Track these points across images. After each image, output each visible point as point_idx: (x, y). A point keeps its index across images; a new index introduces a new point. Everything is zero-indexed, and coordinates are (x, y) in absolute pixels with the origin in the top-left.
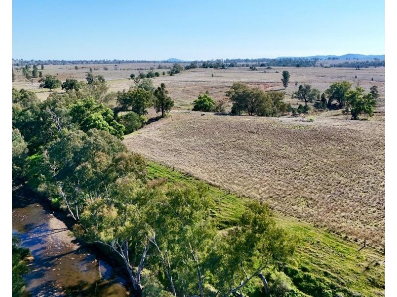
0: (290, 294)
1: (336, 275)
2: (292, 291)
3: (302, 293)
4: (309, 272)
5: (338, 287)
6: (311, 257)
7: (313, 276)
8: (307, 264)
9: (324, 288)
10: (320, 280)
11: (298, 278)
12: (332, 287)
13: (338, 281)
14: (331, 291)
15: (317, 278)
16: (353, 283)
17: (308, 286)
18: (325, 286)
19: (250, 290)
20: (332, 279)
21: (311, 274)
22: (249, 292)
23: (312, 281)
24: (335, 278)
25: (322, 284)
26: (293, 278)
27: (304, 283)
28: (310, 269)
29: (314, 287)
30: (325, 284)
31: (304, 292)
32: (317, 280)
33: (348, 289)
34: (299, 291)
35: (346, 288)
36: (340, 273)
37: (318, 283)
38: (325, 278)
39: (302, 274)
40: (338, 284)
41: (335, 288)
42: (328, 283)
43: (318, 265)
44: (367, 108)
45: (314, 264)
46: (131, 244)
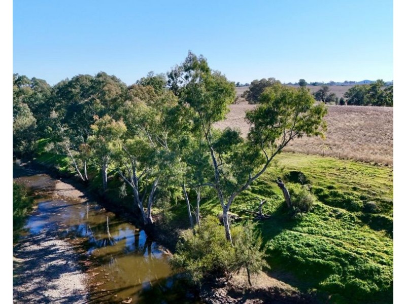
0: (316, 209)
1: (367, 189)
2: (317, 205)
3: (328, 206)
4: (335, 189)
5: (370, 198)
6: (337, 178)
7: (340, 192)
8: (333, 183)
9: (353, 200)
10: (349, 194)
11: (324, 195)
12: (362, 198)
13: (369, 193)
14: (361, 201)
15: (345, 193)
16: (386, 193)
17: (335, 200)
18: (355, 198)
19: (270, 210)
20: (362, 192)
21: (338, 190)
22: (269, 212)
23: (339, 196)
24: (365, 191)
25: (351, 197)
26: (318, 196)
27: (331, 198)
28: (337, 187)
29: (341, 200)
30: (354, 197)
31: (330, 206)
32: (345, 194)
33: (380, 198)
34: (325, 206)
35: (378, 197)
36: (370, 187)
37: (346, 197)
38: (354, 192)
39: (328, 192)
40: (369, 196)
41: (366, 199)
42: (357, 195)
43: (346, 183)
44: (389, 100)
45: (342, 183)
46: (142, 190)
